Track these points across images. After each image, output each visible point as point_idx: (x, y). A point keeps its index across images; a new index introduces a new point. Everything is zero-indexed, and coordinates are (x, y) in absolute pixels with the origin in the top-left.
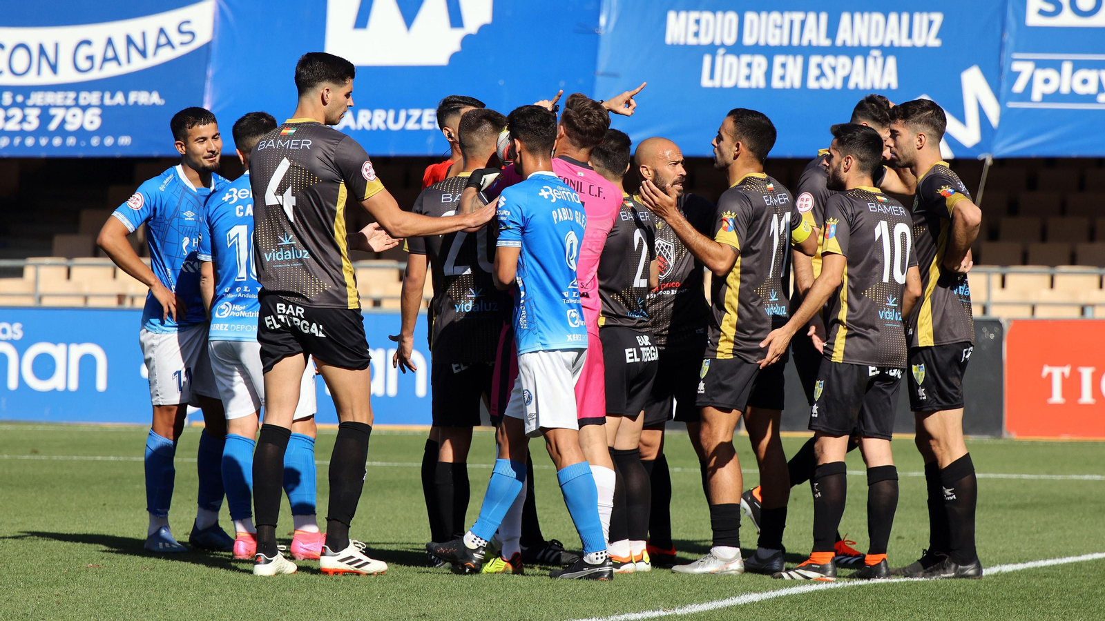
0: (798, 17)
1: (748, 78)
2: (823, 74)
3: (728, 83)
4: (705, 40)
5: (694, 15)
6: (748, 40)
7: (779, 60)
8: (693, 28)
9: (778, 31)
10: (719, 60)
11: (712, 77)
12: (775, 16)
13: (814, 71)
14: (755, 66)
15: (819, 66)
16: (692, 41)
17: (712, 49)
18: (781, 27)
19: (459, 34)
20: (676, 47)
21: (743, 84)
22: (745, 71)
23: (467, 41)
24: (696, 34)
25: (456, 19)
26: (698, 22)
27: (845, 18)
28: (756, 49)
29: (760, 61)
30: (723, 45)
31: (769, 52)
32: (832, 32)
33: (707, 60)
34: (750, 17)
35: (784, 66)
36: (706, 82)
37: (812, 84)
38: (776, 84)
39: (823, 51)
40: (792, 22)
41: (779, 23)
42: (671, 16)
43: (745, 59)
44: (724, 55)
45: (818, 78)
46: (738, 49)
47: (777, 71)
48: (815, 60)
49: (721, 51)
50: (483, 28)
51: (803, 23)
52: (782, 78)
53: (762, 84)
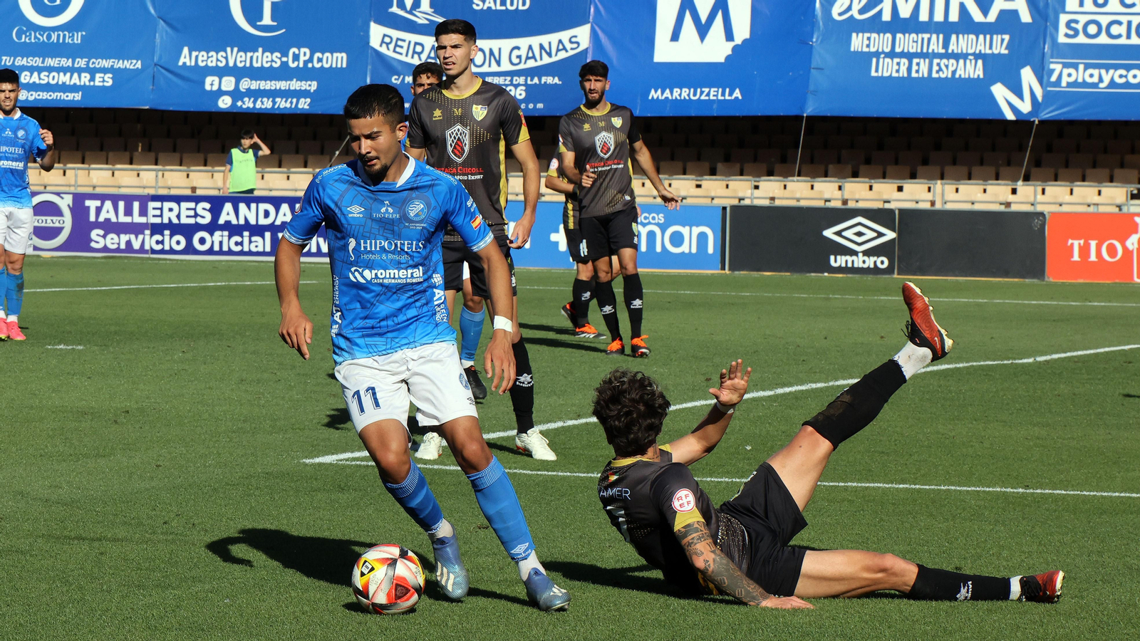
0: (926, 36)
1: (898, 71)
2: (940, 69)
3: (886, 74)
4: (873, 49)
5: (867, 35)
6: (898, 50)
7: (915, 61)
8: (866, 42)
9: (915, 44)
10: (881, 60)
11: (877, 71)
12: (914, 35)
13: (935, 68)
14: (902, 64)
15: (938, 64)
16: (865, 49)
17: (877, 54)
18: (917, 42)
19: (731, 44)
20: (856, 53)
21: (895, 75)
22: (896, 67)
23: (735, 49)
24: (868, 46)
25: (729, 36)
26: (869, 39)
27: (954, 37)
28: (902, 55)
29: (904, 61)
30: (883, 52)
31: (910, 56)
32: (946, 44)
33: (874, 60)
34: (899, 36)
35: (918, 64)
36: (873, 74)
37: (935, 75)
38: (914, 75)
39: (941, 56)
40: (923, 39)
41: (915, 40)
42: (854, 35)
43: (896, 60)
44: (884, 58)
45: (937, 72)
46: (892, 54)
47: (915, 68)
48: (936, 61)
49: (882, 56)
50: (745, 41)
51: (929, 40)
52: (917, 71)
53: (906, 75)
